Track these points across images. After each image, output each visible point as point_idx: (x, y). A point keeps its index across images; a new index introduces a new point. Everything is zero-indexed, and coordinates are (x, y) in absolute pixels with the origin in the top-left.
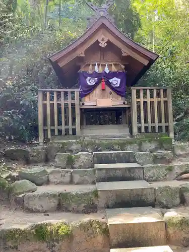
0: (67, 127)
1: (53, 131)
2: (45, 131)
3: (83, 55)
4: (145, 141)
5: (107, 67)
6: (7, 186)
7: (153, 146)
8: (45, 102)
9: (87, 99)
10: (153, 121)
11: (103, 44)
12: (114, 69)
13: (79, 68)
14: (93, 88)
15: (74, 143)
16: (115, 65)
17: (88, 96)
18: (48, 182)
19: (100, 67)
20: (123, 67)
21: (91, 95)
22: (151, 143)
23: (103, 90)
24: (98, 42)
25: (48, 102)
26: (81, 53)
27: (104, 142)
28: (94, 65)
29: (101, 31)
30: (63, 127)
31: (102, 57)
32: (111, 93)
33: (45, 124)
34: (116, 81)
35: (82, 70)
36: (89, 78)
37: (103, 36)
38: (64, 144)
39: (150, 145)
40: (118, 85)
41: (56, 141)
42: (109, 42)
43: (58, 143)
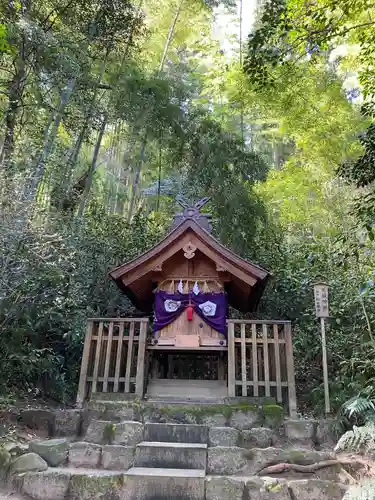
0: (122, 379)
1: (100, 385)
2: (89, 384)
3: (160, 270)
4: (237, 410)
5: (196, 285)
6: (8, 460)
7: (250, 419)
8: (95, 338)
9: (163, 333)
10: (262, 377)
11: (189, 254)
12: (206, 289)
13: (155, 285)
14: (173, 316)
15: (125, 405)
16: (208, 283)
17: (165, 329)
18: (66, 462)
19: (187, 284)
20: (220, 286)
21: (170, 328)
22: (246, 414)
23: (190, 320)
24: (181, 252)
25: (99, 338)
26: (157, 266)
27: (170, 407)
28: (177, 282)
29: (188, 237)
30: (116, 380)
31: (191, 270)
32: (201, 326)
33: (90, 372)
34: (210, 308)
35: (160, 288)
36: (168, 301)
37: (190, 244)
38: (108, 407)
39: (245, 417)
40: (213, 314)
41: (98, 401)
42: (198, 252)
43: (101, 404)
